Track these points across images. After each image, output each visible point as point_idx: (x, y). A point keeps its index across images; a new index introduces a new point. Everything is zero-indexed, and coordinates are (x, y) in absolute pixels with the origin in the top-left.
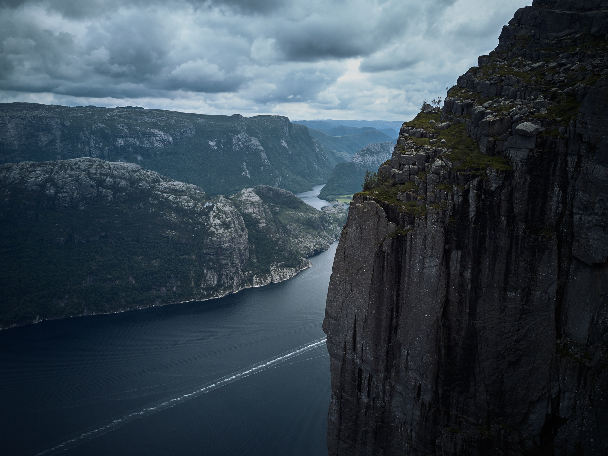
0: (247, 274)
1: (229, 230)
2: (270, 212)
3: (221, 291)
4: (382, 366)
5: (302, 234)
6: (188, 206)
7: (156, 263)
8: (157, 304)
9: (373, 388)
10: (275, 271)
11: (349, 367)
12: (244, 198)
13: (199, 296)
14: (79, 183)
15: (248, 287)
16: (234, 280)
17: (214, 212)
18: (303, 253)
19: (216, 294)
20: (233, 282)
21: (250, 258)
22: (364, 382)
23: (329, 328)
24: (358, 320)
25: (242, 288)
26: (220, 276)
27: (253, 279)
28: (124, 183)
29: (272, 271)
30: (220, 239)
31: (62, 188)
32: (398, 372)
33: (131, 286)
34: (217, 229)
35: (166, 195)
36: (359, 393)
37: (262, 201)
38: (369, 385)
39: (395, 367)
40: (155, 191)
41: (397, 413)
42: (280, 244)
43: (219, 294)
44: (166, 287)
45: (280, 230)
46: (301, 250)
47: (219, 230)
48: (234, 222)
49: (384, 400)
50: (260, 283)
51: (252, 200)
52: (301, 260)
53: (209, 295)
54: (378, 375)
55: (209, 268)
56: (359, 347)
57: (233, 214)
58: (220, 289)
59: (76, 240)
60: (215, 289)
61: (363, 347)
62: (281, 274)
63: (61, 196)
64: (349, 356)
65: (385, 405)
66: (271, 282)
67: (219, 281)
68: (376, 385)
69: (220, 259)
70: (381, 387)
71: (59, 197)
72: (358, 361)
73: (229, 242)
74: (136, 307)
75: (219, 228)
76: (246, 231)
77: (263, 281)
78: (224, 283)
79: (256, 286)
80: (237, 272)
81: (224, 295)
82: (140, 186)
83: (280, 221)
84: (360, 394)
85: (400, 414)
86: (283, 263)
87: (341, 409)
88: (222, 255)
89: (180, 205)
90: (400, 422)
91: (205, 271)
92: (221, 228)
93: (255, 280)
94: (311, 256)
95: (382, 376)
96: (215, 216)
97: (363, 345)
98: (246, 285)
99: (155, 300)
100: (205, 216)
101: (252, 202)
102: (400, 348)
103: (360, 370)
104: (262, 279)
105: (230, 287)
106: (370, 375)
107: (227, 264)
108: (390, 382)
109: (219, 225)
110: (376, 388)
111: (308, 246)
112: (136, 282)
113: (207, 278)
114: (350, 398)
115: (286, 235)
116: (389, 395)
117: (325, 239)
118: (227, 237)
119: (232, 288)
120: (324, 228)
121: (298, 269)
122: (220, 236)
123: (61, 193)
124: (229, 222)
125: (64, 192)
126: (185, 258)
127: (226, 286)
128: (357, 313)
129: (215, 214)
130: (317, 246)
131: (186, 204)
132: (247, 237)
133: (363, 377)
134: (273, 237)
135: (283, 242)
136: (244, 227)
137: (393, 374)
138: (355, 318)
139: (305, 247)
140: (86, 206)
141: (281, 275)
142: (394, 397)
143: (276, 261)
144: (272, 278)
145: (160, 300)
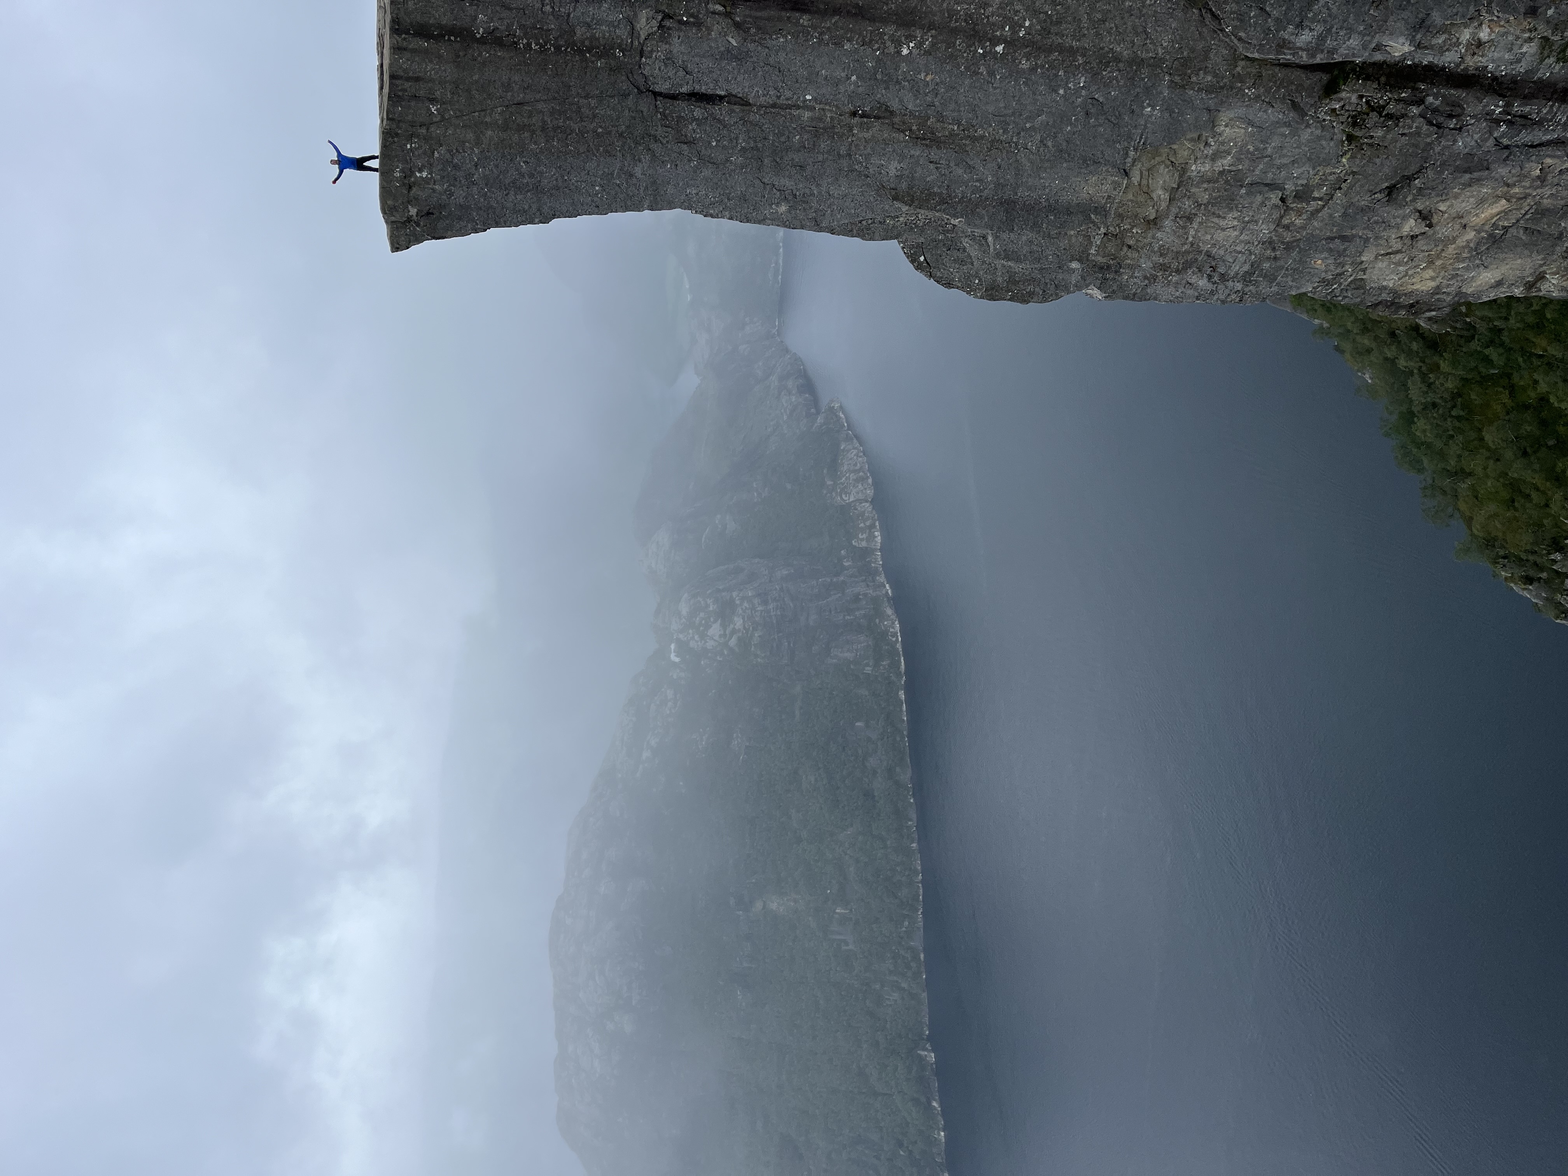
0: (847, 561)
1: (738, 602)
3: (883, 624)
6: (676, 702)
7: (809, 778)
8: (906, 775)
10: (846, 493)
12: (662, 567)
13: (894, 678)
14: (609, 956)
15: (879, 560)
16: (859, 594)
17: (693, 638)
18: (805, 421)
19: (891, 636)
20: (865, 595)
21: (808, 554)
25: (879, 575)
26: (848, 627)
27: (861, 548)
28: (613, 854)
29: (844, 500)
30: (758, 624)
31: (620, 995)
34: (734, 632)
35: (647, 754)
37: (669, 524)
40: (634, 779)
42: (780, 478)
43: (891, 630)
44: (867, 755)
46: (798, 426)
47: (737, 627)
48: (718, 591)
50: (872, 530)
51: (666, 544)
52: (822, 426)
53: (893, 654)
55: (827, 651)
57: (698, 593)
58: (879, 627)
59: (745, 965)
60: (879, 638)
62: (852, 476)
63: (638, 998)
66: (872, 503)
67: (860, 630)
69: (807, 626)
71: (639, 1002)
73: (765, 603)
74: (908, 828)
75: (732, 626)
76: (744, 563)
77: (869, 522)
78: (865, 616)
79: (879, 540)
80: (841, 587)
81: (893, 617)
82: (622, 814)
86: (825, 471)
88: (798, 621)
89: (671, 720)
91: (835, 662)
92: (731, 621)
93: (864, 544)
94: (815, 401)
96: (703, 636)
98: (873, 565)
99: (897, 783)
100: (700, 660)
101: (671, 548)
104: (862, 525)
105: (877, 603)
107: (821, 610)
109: (724, 626)
111: (788, 408)
112: (852, 825)
113: (849, 656)
117: (775, 366)
118: (754, 609)
119: (878, 596)
121: (843, 435)
122: (750, 624)
123: (630, 997)
124: (715, 602)
125: (629, 989)
126: (801, 708)
127: (872, 612)
129: (696, 637)
130: (790, 386)
131: (670, 704)
132: (756, 560)
134: (759, 494)
135: (775, 472)
139: (791, 416)
141: (855, 477)
143: (821, 491)
144: (860, 501)
145: (898, 769)
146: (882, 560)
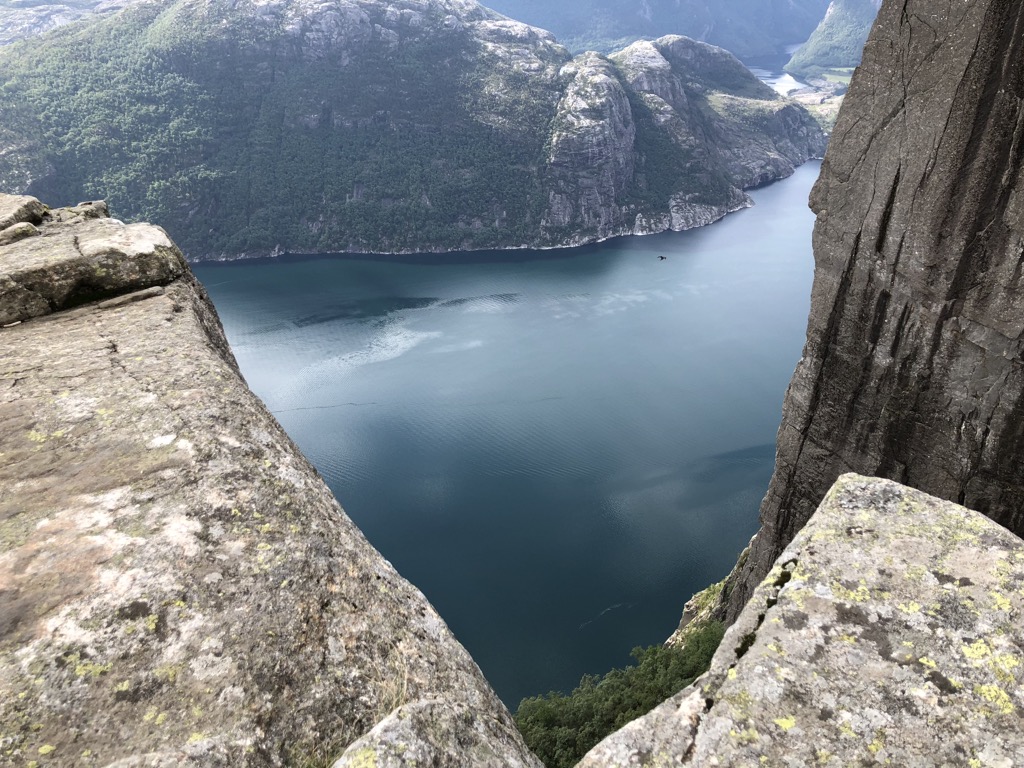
0: (626, 209)
1: (601, 122)
2: (682, 91)
3: (576, 235)
4: (944, 285)
5: (741, 141)
6: (527, 70)
7: (467, 174)
8: (466, 246)
9: (907, 336)
10: (677, 210)
11: (857, 287)
12: (635, 60)
13: (537, 241)
14: (342, 14)
15: (625, 233)
16: (600, 217)
17: (576, 85)
18: (739, 179)
19: (567, 240)
20: (599, 222)
21: (634, 179)
22: (889, 321)
23: (824, 200)
24: (906, 176)
25: (613, 233)
26: (577, 208)
27: (634, 221)
28: (416, 18)
29: (672, 208)
30: (583, 138)
31: (313, 22)
32: (983, 301)
33: (423, 211)
34: (578, 118)
35: (490, 46)
36: (871, 346)
37: (669, 68)
38: (900, 327)
39: (979, 287)
40: (473, 36)
41: (958, 393)
42: (695, 158)
43: (572, 241)
44: (482, 219)
45: (699, 130)
46: (735, 173)
47: (581, 121)
48: (611, 107)
49: (930, 361)
50: (647, 229)
51: (652, 64)
52: (733, 192)
53: (554, 242)
54: (929, 307)
55: (559, 192)
56: (894, 241)
57: (610, 90)
58: (574, 232)
59: (335, 121)
60: (566, 232)
61: (902, 241)
62: (690, 215)
63: (312, 37)
64: (862, 265)
65: (932, 373)
66: (669, 229)
67: (574, 217)
68: (919, 330)
69: (578, 176)
70: (929, 334)
71: (308, 38)
72: (883, 276)
73: (599, 144)
74: (430, 247)
75: (583, 117)
76: (631, 128)
77: (654, 226)
78: (583, 221)
79: (640, 234)
80: (606, 204)
81: (581, 243)
82: (446, 26)
83: (699, 112)
84: (873, 349)
85: (965, 395)
86: (697, 194)
87: (820, 378)
88: (583, 169)
89: (515, 67)
90: (960, 412)
91: (551, 197)
92: (586, 117)
93: (638, 223)
94: (753, 188)
95: (937, 308)
96: (577, 93)
97: (903, 237)
98: (621, 229)
99: (462, 240)
100: (559, 90)
101: (649, 68)
102: (1005, 241)
103: (886, 296)
104: (652, 221)
105: (592, 230)
106: (906, 307)
107: (590, 188)
108: (957, 322)
109: (583, 111)
110: (917, 336)
111: (751, 166)
112: (433, 205)
113: (555, 208)
114: (845, 356)
115: (709, 141)
116: (946, 352)
117: (786, 156)
118: (595, 135)
119: (597, 231)
120: (789, 133)
121: (723, 208)
122: (583, 132)
123: (312, 31)
124: (602, 104)
125: (317, 31)
126: (518, 170)
127: (586, 227)
128: (907, 160)
129: (577, 88)
130: (768, 168)
131: (527, 66)
132: (633, 138)
133: (889, 310)
134: (684, 142)
135: (702, 153)
136: (630, 118)
137: (969, 305)
138: (898, 173)
139: (744, 167)
140: (353, 58)
141: (689, 217)
142: (959, 356)
143: (682, 189)
144: (671, 221)
145: (471, 241)
146: (625, 236)
